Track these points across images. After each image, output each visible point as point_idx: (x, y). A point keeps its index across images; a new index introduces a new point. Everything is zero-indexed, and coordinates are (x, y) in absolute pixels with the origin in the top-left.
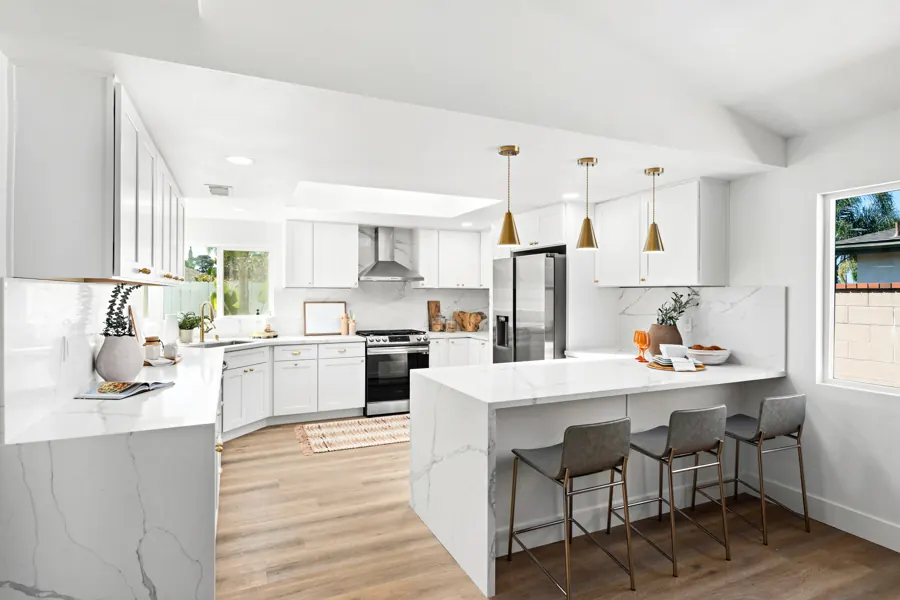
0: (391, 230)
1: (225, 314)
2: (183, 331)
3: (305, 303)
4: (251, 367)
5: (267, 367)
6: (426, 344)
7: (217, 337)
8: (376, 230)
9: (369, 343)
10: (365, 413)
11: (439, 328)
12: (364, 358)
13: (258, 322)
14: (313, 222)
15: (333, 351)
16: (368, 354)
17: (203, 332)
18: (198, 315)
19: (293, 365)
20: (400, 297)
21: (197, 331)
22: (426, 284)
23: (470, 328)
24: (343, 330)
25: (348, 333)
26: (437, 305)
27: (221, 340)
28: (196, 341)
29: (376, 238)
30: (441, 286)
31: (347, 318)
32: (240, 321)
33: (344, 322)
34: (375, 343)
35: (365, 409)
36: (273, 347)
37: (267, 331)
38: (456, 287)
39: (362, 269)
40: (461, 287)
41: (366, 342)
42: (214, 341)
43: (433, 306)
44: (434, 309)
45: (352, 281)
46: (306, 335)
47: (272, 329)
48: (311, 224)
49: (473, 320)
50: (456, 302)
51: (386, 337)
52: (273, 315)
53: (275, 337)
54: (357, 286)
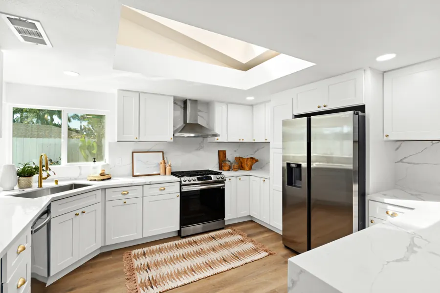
0: (195, 102)
1: (68, 162)
2: (21, 179)
3: (133, 153)
4: (83, 210)
5: (99, 207)
6: (223, 181)
7: (56, 182)
8: (185, 102)
9: (183, 183)
10: (179, 235)
11: (227, 168)
12: (179, 194)
13: (94, 168)
14: (139, 93)
15: (155, 190)
16: (182, 190)
17: (41, 179)
18: (38, 164)
19: (122, 203)
20: (200, 148)
21: (36, 177)
22: (220, 139)
23: (247, 168)
24: (162, 171)
25: (165, 174)
26: (224, 152)
27: (61, 184)
28: (35, 186)
29: (185, 108)
30: (230, 140)
31: (165, 163)
32: (80, 167)
33: (162, 166)
34: (187, 182)
35: (179, 232)
36: (104, 189)
37: (101, 175)
38: (238, 141)
39: (176, 129)
40: (241, 141)
41: (180, 182)
42: (53, 185)
43: (222, 154)
44: (222, 155)
45: (168, 136)
46: (134, 176)
47: (106, 172)
48: (138, 94)
49: (249, 163)
50: (235, 151)
51: (195, 178)
52: (107, 162)
53: (109, 179)
54: (172, 140)
